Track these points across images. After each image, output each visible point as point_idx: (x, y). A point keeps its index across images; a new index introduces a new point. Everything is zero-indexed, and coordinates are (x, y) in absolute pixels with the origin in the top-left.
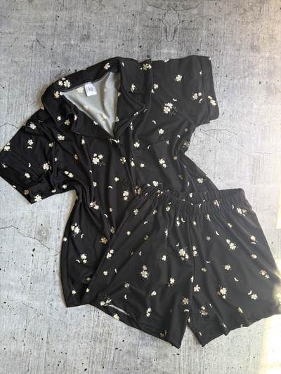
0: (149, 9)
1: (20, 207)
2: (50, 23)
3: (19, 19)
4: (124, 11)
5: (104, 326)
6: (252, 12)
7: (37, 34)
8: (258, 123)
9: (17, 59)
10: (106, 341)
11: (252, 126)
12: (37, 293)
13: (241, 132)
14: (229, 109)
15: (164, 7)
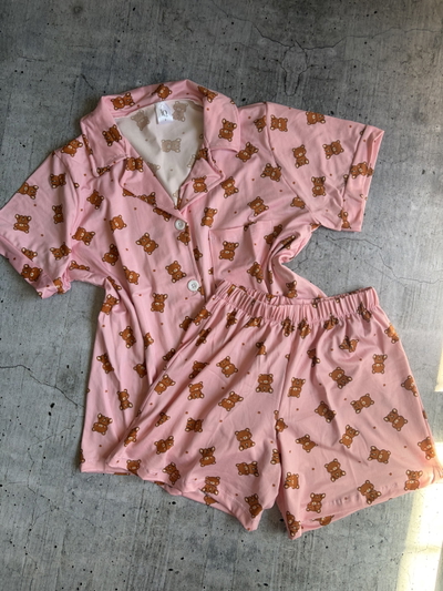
0: (262, 42)
1: (36, 337)
2: (104, 50)
3: (56, 40)
4: (222, 41)
5: (153, 532)
6: (420, 60)
7: (83, 66)
8: (416, 234)
9: (48, 103)
10: (155, 556)
11: (407, 237)
12: (53, 474)
13: (388, 246)
14: (373, 209)
15: (284, 41)
